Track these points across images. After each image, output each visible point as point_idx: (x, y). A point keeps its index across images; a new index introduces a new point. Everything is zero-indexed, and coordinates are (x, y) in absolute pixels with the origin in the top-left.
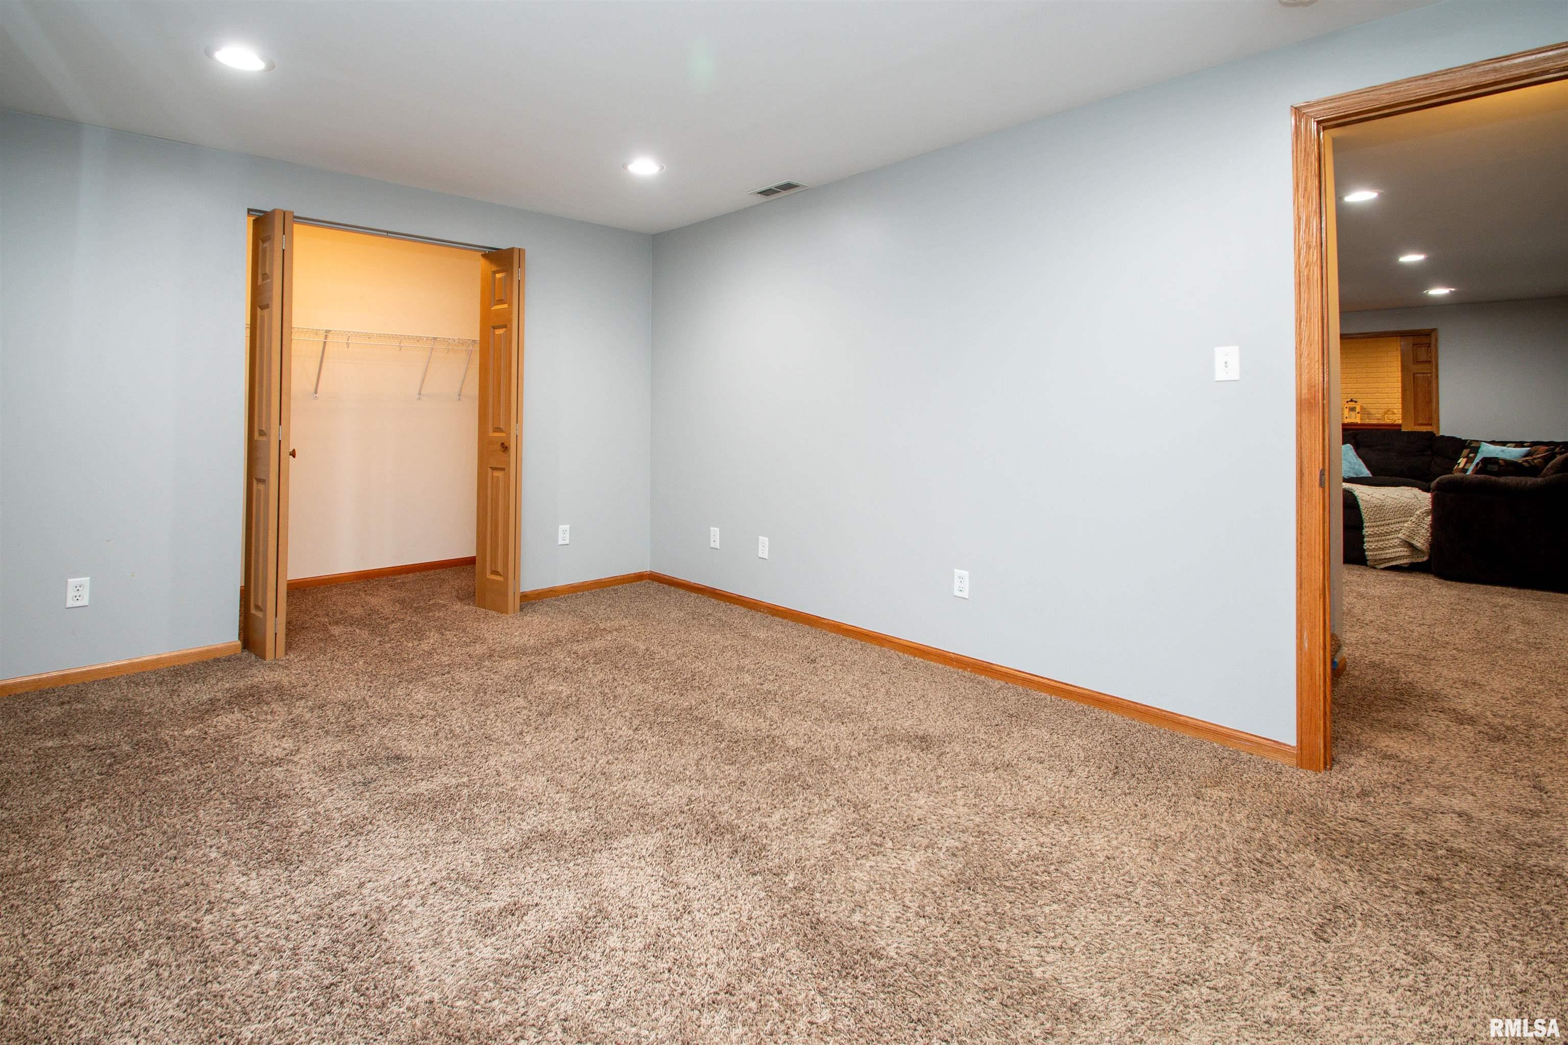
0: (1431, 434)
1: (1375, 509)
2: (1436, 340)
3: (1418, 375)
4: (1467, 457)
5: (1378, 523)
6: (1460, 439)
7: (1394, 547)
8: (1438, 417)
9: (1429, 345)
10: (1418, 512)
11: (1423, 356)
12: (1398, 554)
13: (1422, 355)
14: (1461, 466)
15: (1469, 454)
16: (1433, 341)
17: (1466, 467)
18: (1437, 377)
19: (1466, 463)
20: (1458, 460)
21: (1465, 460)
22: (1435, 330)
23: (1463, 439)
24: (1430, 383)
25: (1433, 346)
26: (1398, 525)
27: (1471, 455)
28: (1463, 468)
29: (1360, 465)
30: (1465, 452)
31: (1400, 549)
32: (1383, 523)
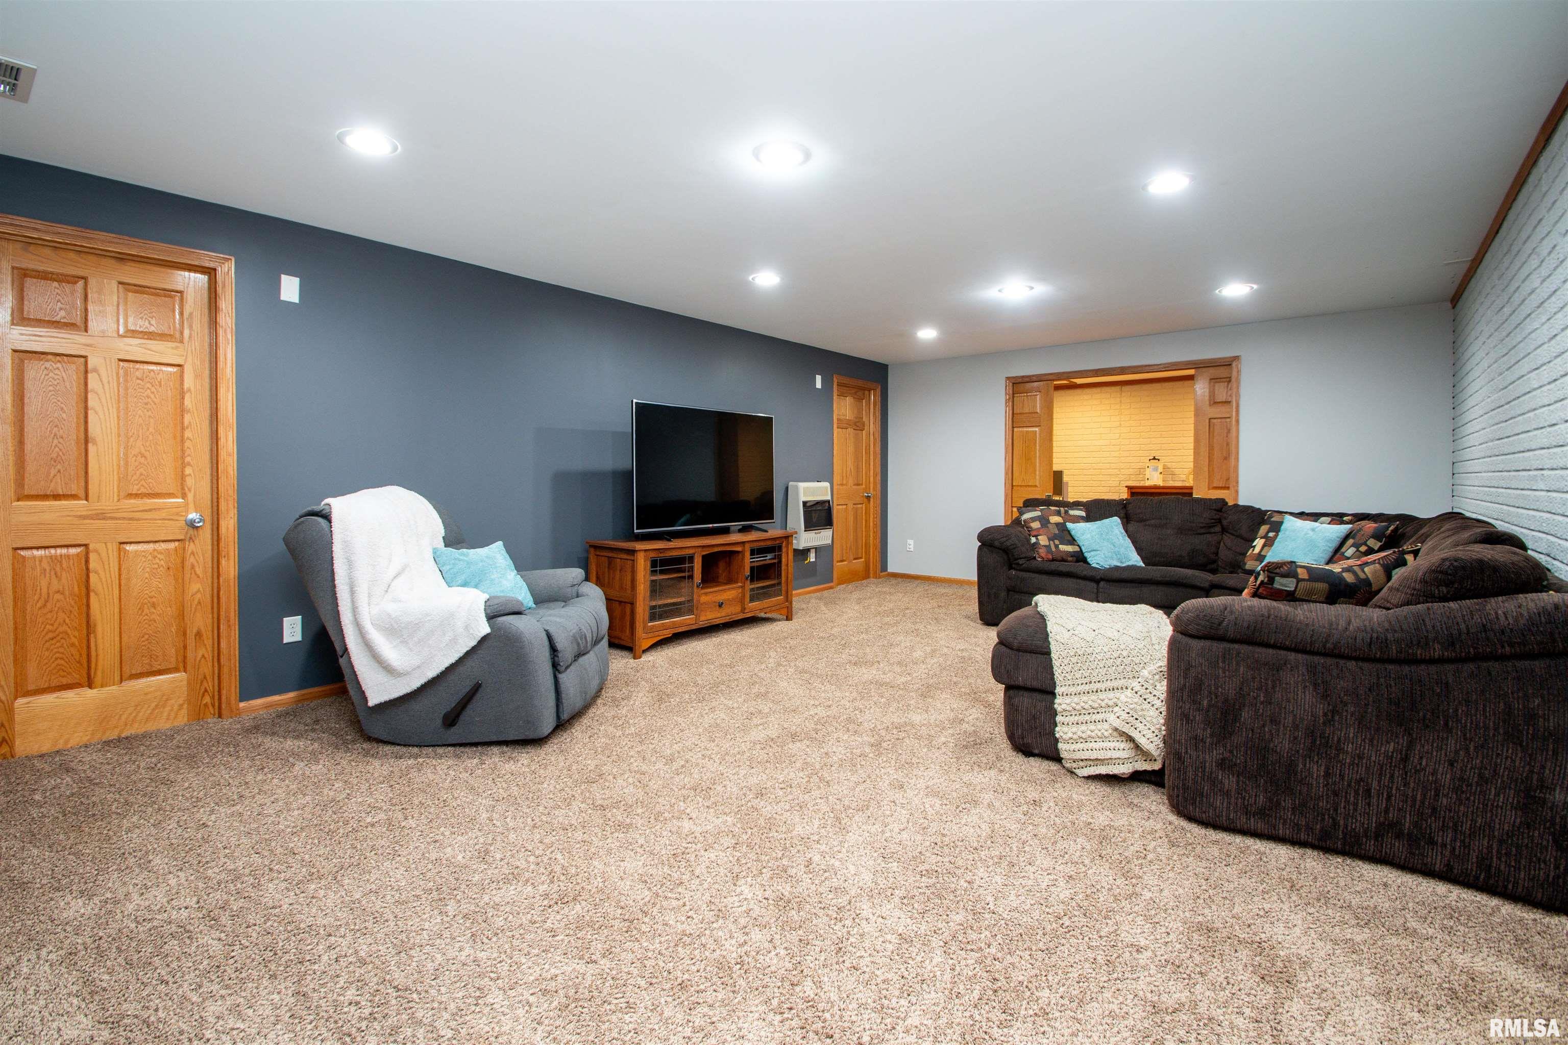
0: (1223, 502)
1: (1074, 660)
2: (1239, 372)
3: (1215, 421)
4: (1265, 537)
5: (1080, 688)
6: (1259, 509)
7: (1103, 738)
8: (1237, 477)
9: (1229, 380)
10: (1145, 673)
11: (1221, 395)
12: (1109, 754)
13: (1221, 393)
14: (1257, 550)
15: (1268, 532)
16: (1234, 374)
17: (1263, 553)
18: (1238, 421)
19: (1264, 546)
20: (1253, 541)
21: (1263, 541)
22: (1236, 358)
23: (1263, 509)
24: (1229, 431)
25: (1233, 379)
26: (1111, 695)
27: (1271, 534)
28: (1259, 554)
29: (1126, 548)
30: (1264, 529)
31: (1112, 745)
32: (1087, 687)
